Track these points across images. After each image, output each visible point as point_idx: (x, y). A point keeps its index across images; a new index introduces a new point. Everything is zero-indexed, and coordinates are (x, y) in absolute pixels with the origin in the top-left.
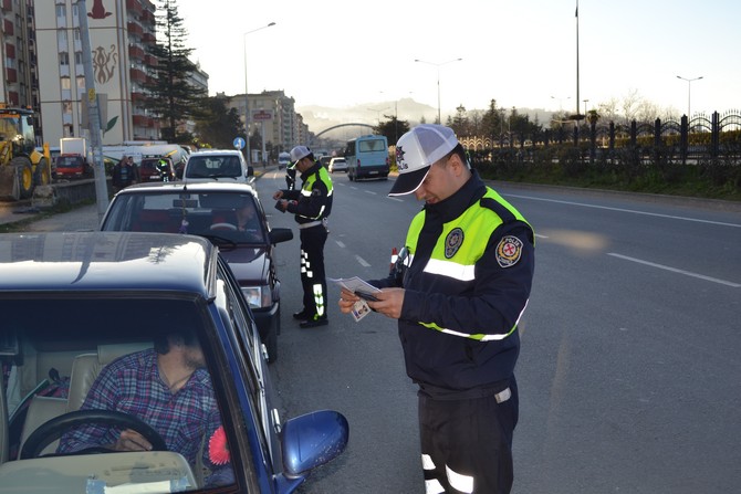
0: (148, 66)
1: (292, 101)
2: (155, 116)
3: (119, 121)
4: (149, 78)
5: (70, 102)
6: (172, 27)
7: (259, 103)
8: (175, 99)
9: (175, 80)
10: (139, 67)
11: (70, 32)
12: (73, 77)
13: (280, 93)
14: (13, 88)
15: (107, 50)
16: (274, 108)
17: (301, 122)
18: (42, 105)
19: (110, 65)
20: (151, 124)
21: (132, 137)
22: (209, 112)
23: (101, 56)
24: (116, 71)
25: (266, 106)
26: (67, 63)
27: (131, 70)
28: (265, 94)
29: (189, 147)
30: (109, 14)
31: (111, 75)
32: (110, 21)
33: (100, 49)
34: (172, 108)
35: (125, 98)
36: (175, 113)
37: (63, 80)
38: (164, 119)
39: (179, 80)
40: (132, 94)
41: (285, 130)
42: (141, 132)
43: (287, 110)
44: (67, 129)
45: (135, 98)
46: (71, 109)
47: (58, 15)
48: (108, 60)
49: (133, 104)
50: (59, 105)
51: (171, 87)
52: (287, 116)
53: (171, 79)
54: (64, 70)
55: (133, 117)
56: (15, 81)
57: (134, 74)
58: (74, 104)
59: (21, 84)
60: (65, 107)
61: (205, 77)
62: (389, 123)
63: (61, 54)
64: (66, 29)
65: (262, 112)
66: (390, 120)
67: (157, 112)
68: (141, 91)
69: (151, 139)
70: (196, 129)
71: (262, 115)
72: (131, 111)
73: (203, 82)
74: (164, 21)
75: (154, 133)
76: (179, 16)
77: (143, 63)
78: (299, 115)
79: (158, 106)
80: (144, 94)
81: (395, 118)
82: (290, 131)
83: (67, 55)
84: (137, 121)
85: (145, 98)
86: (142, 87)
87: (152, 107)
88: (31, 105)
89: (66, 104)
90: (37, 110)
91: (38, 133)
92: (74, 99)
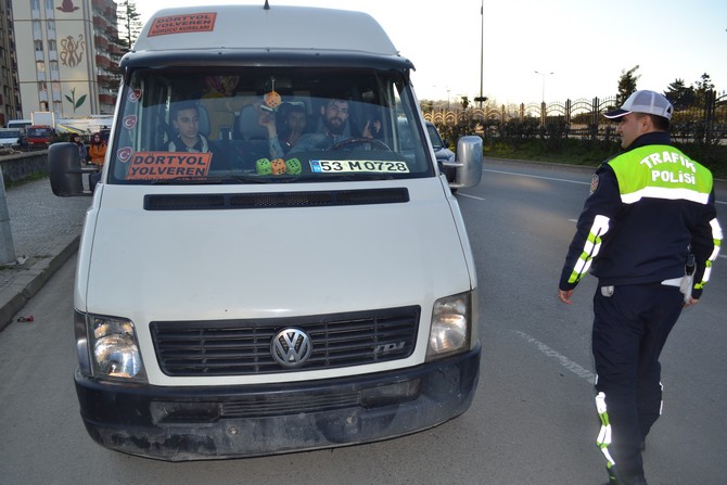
0: (112, 54)
3: (88, 98)
4: (112, 64)
5: (45, 82)
6: (131, 20)
10: (104, 54)
11: (43, 23)
12: (47, 61)
15: (76, 39)
18: (21, 85)
19: (79, 51)
21: (99, 112)
23: (70, 44)
24: (84, 57)
26: (42, 49)
27: (97, 56)
30: (77, 8)
31: (79, 60)
32: (78, 14)
33: (70, 38)
35: (92, 79)
37: (39, 64)
40: (98, 76)
42: (106, 108)
44: (43, 105)
45: (101, 80)
46: (46, 88)
47: (33, 8)
48: (77, 47)
49: (99, 85)
50: (36, 85)
54: (39, 55)
55: (100, 96)
57: (99, 60)
60: (40, 89)
63: (36, 42)
64: (40, 21)
68: (105, 74)
72: (98, 91)
74: (124, 15)
76: (136, 12)
77: (107, 51)
80: (109, 77)
83: (41, 43)
84: (103, 99)
85: (109, 80)
86: (107, 70)
88: (11, 85)
89: (42, 85)
90: (17, 89)
91: (19, 108)
92: (48, 80)
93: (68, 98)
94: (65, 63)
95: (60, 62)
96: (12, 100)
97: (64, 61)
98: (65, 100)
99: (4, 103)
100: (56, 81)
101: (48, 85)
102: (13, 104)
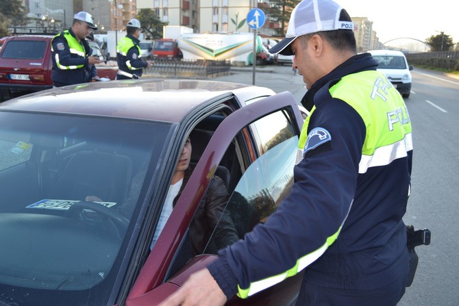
1: (372, 23)
5: (218, 8)
13: (366, 18)
16: (361, 26)
17: (375, 36)
18: (201, 9)
34: (283, 13)
35: (252, 6)
40: (259, 3)
41: (365, 39)
42: (264, 31)
43: (368, 28)
44: (215, 26)
46: (218, 13)
50: (211, 10)
52: (368, 31)
60: (214, 14)
62: (438, 36)
66: (440, 34)
67: (273, 16)
78: (375, 32)
80: (266, 4)
81: (442, 33)
82: (368, 40)
89: (215, 10)
92: (220, 6)
93: (233, 21)
98: (230, 22)
100: (225, 7)
101: (220, 9)
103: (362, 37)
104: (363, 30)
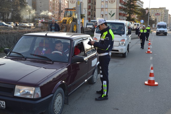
1: (168, 10)
2: (125, 13)
3: (115, 14)
4: (125, 3)
5: (103, 8)
7: (157, 11)
8: (131, 8)
9: (132, 3)
12: (104, 2)
13: (165, 8)
14: (90, 4)
16: (162, 13)
17: (170, 17)
20: (124, 15)
21: (118, 19)
22: (140, 13)
24: (116, 0)
25: (159, 12)
28: (160, 8)
29: (132, 22)
31: (114, 2)
34: (130, 11)
35: (117, 8)
36: (131, 12)
37: (102, 3)
38: (128, 14)
39: (133, 3)
40: (120, 7)
41: (165, 19)
42: (121, 17)
43: (166, 13)
44: (102, 16)
45: (120, 8)
46: (103, 11)
49: (119, 10)
51: (130, 5)
52: (166, 15)
53: (130, 3)
55: (119, 13)
56: (90, 3)
58: (104, 9)
59: (92, 3)
60: (102, 10)
61: (142, 3)
65: (158, 13)
68: (122, 6)
69: (124, 20)
70: (137, 17)
71: (158, 14)
72: (119, 11)
73: (142, 4)
75: (125, 18)
78: (170, 15)
79: (126, 10)
80: (123, 7)
82: (166, 19)
84: (120, 14)
85: (123, 8)
86: (122, 5)
87: (125, 11)
88: (94, 9)
89: (102, 9)
90: (95, 10)
91: (95, 16)
92: (104, 8)
94: (110, 3)
95: (109, 2)
96: (93, 13)
97: (110, 2)
98: (108, 14)
99: (91, 15)
100: (106, 8)
102: (93, 15)
103: (163, 18)
104: (163, 14)
